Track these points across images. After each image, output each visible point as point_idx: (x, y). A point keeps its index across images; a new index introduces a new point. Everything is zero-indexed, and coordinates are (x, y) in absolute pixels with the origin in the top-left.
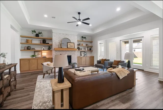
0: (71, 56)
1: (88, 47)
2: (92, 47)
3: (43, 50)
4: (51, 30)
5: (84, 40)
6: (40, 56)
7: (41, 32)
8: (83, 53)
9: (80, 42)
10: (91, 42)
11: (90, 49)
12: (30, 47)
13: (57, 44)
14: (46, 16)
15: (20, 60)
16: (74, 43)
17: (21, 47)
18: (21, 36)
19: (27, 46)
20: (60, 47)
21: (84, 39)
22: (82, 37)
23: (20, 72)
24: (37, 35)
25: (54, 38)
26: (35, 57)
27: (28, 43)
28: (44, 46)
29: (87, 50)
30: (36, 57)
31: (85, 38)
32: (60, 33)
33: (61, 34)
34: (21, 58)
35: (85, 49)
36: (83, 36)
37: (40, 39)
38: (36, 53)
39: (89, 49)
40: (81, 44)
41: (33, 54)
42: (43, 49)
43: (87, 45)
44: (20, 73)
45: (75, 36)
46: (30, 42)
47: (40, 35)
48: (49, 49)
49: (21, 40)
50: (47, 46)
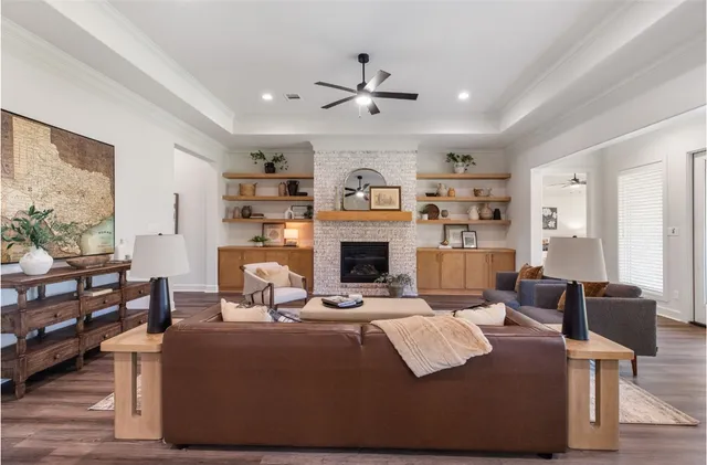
0: (386, 245)
1: (481, 204)
2: (506, 202)
3: (288, 221)
4: (309, 143)
5: (460, 169)
6: (278, 241)
7: (282, 156)
8: (459, 231)
9: (440, 181)
10: (505, 178)
11: (496, 215)
12: (250, 210)
13: (330, 193)
14: (267, 97)
15: (220, 250)
16: (399, 188)
17: (227, 210)
18: (228, 176)
19: (241, 205)
20: (339, 207)
21: (460, 164)
22: (452, 157)
23: (220, 288)
24: (270, 168)
25: (318, 173)
26: (261, 244)
27: (243, 198)
28: (294, 203)
29: (474, 215)
30: (267, 243)
31: (466, 158)
32: (341, 152)
33: (345, 155)
34: (221, 246)
35: (466, 212)
36: (456, 153)
37: (279, 181)
38: (269, 231)
39: (487, 213)
40: (444, 191)
41: (258, 233)
42: (287, 217)
43: (476, 193)
44: (217, 291)
45: (408, 155)
46: (248, 192)
47: (277, 165)
48: (305, 215)
49: (228, 186)
50: (301, 203)
